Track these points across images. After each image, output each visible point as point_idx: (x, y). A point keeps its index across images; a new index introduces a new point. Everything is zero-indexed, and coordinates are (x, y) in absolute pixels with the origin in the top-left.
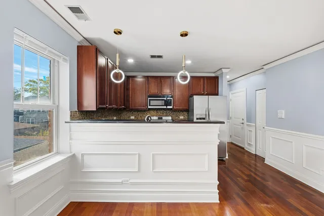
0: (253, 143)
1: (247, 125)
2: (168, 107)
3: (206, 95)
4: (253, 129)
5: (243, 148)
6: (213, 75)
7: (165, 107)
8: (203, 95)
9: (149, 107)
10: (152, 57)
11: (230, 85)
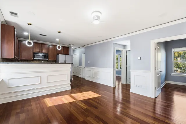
0: (81, 74)
1: (80, 67)
2: (46, 59)
3: (64, 54)
4: (81, 68)
5: (78, 76)
6: (67, 46)
7: (44, 59)
8: (63, 54)
9: (34, 59)
10: (41, 35)
11: (73, 51)
